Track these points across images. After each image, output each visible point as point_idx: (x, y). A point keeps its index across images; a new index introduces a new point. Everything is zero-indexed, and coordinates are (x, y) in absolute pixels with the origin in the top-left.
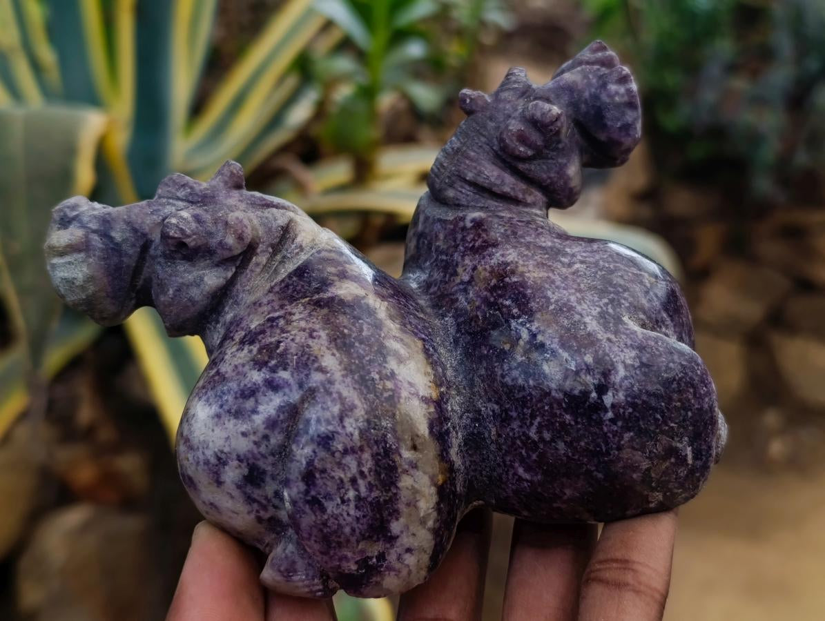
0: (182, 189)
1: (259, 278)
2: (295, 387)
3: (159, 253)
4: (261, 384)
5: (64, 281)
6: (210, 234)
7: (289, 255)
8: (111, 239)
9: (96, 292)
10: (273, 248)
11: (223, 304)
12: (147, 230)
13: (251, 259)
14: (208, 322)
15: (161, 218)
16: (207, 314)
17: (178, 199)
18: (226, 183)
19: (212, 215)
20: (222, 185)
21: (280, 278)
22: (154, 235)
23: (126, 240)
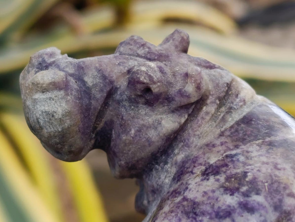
0: (142, 48)
1: (207, 125)
2: (270, 210)
3: (125, 97)
4: (236, 206)
5: (44, 114)
6: (170, 84)
7: (235, 107)
8: (84, 83)
9: (71, 125)
10: (220, 101)
11: (173, 147)
12: (114, 78)
13: (201, 108)
14: (157, 163)
15: (126, 69)
16: (158, 155)
17: (138, 56)
18: (176, 47)
19: (171, 69)
20: (173, 48)
21: (228, 125)
22: (119, 83)
23: (95, 85)
